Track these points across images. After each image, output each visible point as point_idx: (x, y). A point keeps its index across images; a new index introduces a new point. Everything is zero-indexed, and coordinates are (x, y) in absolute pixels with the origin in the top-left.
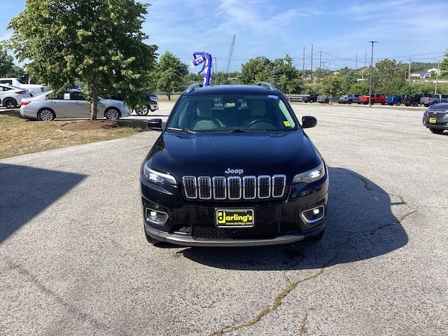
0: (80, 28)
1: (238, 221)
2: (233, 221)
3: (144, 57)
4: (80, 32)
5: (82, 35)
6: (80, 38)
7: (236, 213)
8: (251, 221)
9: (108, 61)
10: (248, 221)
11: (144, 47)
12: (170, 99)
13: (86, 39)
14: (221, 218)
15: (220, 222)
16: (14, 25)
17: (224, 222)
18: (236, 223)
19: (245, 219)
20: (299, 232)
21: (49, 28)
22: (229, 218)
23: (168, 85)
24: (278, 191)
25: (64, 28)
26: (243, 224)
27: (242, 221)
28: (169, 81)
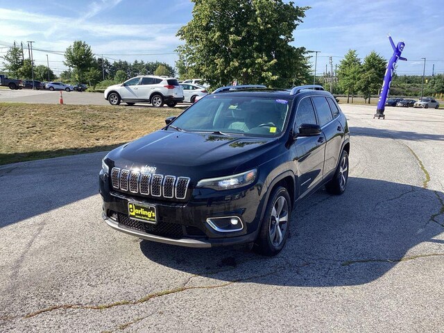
0: (231, 33)
1: (144, 216)
2: (140, 215)
3: (289, 59)
4: (231, 37)
5: (233, 40)
6: (231, 43)
7: (143, 208)
8: (154, 218)
9: (252, 64)
10: (152, 217)
11: (291, 50)
12: (369, 103)
13: (236, 43)
14: (131, 210)
15: (131, 214)
16: (181, 33)
17: (133, 214)
18: (142, 217)
19: (149, 214)
20: (206, 239)
21: (207, 34)
22: (138, 211)
23: (366, 87)
24: (181, 193)
25: (218, 34)
26: (148, 219)
27: (147, 216)
28: (369, 83)
